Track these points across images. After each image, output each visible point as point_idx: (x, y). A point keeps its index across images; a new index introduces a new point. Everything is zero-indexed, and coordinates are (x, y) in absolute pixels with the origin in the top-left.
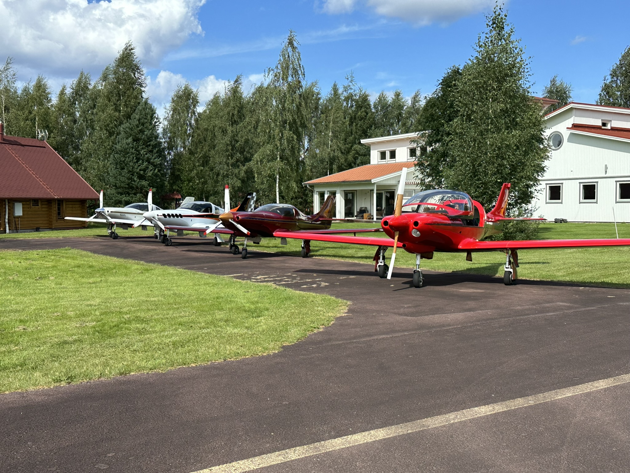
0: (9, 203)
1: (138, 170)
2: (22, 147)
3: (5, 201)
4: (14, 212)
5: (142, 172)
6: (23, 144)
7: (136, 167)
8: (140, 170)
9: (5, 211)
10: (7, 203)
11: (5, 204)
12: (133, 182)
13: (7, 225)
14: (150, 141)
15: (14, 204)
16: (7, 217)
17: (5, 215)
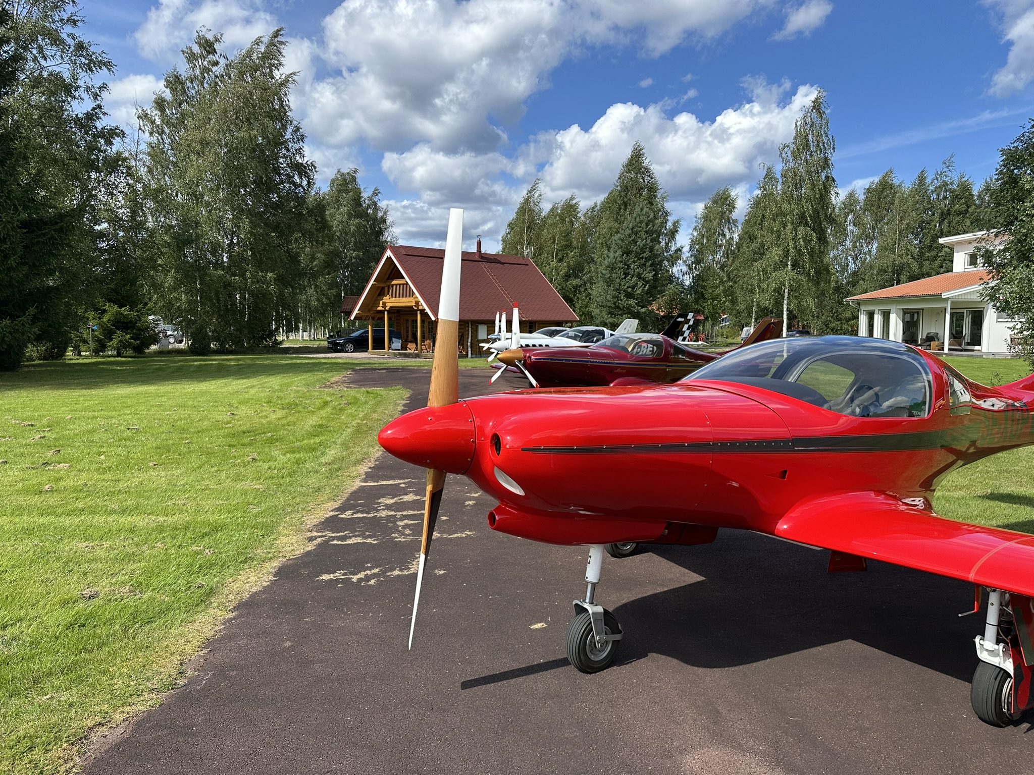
0: (472, 325)
1: (626, 287)
2: (501, 265)
3: (468, 323)
4: (477, 335)
5: (630, 290)
6: (502, 261)
7: (623, 284)
8: (628, 288)
9: (468, 334)
10: (470, 326)
11: (468, 327)
12: (620, 301)
13: (469, 349)
14: (643, 253)
15: (477, 327)
16: (469, 341)
17: (468, 338)
